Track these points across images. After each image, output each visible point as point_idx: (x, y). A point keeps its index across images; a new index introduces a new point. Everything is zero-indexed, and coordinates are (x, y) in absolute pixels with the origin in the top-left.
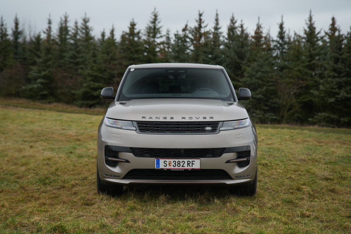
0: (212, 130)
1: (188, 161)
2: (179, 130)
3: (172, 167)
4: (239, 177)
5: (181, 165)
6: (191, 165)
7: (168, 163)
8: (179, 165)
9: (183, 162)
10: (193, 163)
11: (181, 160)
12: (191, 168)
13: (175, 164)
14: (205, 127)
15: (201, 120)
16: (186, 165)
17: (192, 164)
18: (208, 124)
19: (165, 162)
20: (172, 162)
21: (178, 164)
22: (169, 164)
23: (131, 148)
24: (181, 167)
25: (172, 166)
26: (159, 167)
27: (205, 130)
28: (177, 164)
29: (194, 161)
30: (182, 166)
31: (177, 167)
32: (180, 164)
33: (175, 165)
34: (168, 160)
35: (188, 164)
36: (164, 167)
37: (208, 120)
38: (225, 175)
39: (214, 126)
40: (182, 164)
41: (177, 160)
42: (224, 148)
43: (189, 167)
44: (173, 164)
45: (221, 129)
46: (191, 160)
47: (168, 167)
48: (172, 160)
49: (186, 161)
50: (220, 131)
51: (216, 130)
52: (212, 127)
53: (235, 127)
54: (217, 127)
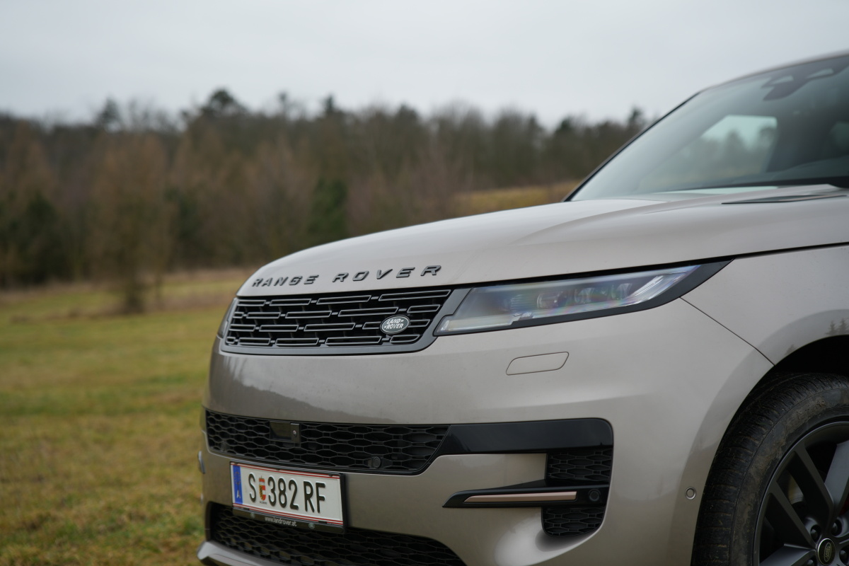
0: (407, 331)
1: (306, 484)
2: (301, 333)
3: (267, 506)
5: (289, 501)
6: (314, 500)
7: (257, 486)
8: (283, 499)
9: (293, 487)
10: (322, 492)
11: (287, 478)
12: (316, 515)
13: (273, 491)
14: (383, 318)
15: (393, 281)
16: (300, 500)
17: (319, 498)
18: (401, 304)
19: (252, 481)
20: (266, 483)
21: (281, 492)
22: (261, 489)
24: (288, 511)
25: (267, 499)
26: (240, 500)
27: (380, 332)
28: (277, 492)
29: (323, 486)
30: (292, 506)
31: (278, 508)
32: (284, 493)
33: (273, 499)
34: (257, 473)
35: (308, 497)
36: (250, 505)
37: (414, 279)
39: (424, 311)
40: (289, 494)
41: (276, 476)
43: (310, 514)
44: (268, 490)
45: (447, 325)
46: (314, 480)
47: (258, 505)
48: (266, 475)
49: (300, 479)
50: (436, 335)
51: (421, 331)
52: (412, 317)
53: (527, 315)
54: (432, 316)
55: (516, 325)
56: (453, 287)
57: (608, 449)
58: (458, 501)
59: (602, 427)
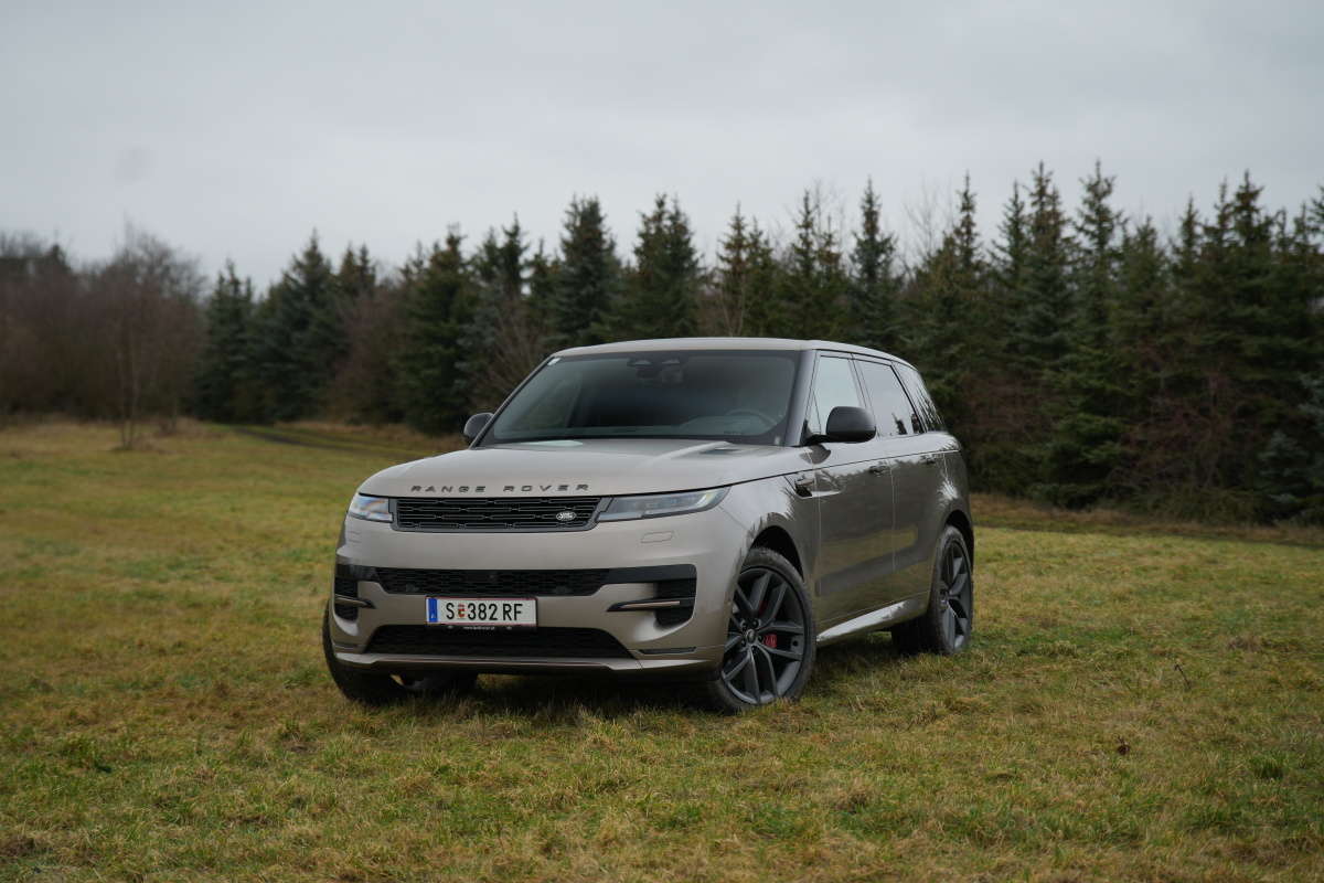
0: (576, 519)
1: (505, 605)
2: (488, 521)
3: (466, 621)
4: (650, 651)
5: (489, 616)
6: (512, 614)
7: (455, 610)
8: (482, 615)
9: (493, 608)
10: (518, 609)
11: (487, 602)
12: (513, 622)
13: (473, 611)
14: (557, 513)
15: (554, 492)
16: (499, 614)
17: (516, 612)
18: (568, 505)
19: (450, 607)
20: (466, 607)
21: (481, 611)
22: (460, 611)
23: (379, 570)
24: (487, 621)
25: (466, 616)
26: (436, 619)
27: (556, 520)
28: (477, 611)
29: (521, 605)
30: (491, 618)
31: (477, 621)
32: (484, 611)
33: (472, 616)
34: (456, 602)
35: (506, 612)
36: (447, 621)
37: (572, 492)
38: (610, 645)
39: (584, 510)
40: (489, 612)
41: (477, 602)
42: (606, 571)
43: (507, 622)
44: (468, 611)
45: (601, 517)
46: (512, 603)
47: (457, 620)
48: (466, 602)
49: (499, 603)
50: (597, 522)
51: (586, 520)
52: (576, 512)
53: (647, 513)
54: (591, 512)
55: (644, 517)
56: (601, 497)
57: (694, 580)
58: (616, 608)
59: (691, 568)
